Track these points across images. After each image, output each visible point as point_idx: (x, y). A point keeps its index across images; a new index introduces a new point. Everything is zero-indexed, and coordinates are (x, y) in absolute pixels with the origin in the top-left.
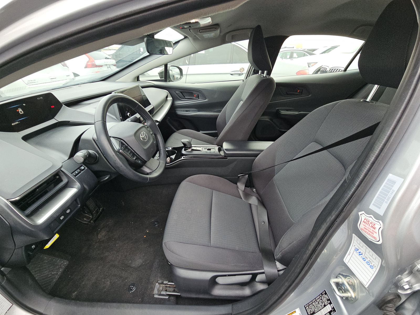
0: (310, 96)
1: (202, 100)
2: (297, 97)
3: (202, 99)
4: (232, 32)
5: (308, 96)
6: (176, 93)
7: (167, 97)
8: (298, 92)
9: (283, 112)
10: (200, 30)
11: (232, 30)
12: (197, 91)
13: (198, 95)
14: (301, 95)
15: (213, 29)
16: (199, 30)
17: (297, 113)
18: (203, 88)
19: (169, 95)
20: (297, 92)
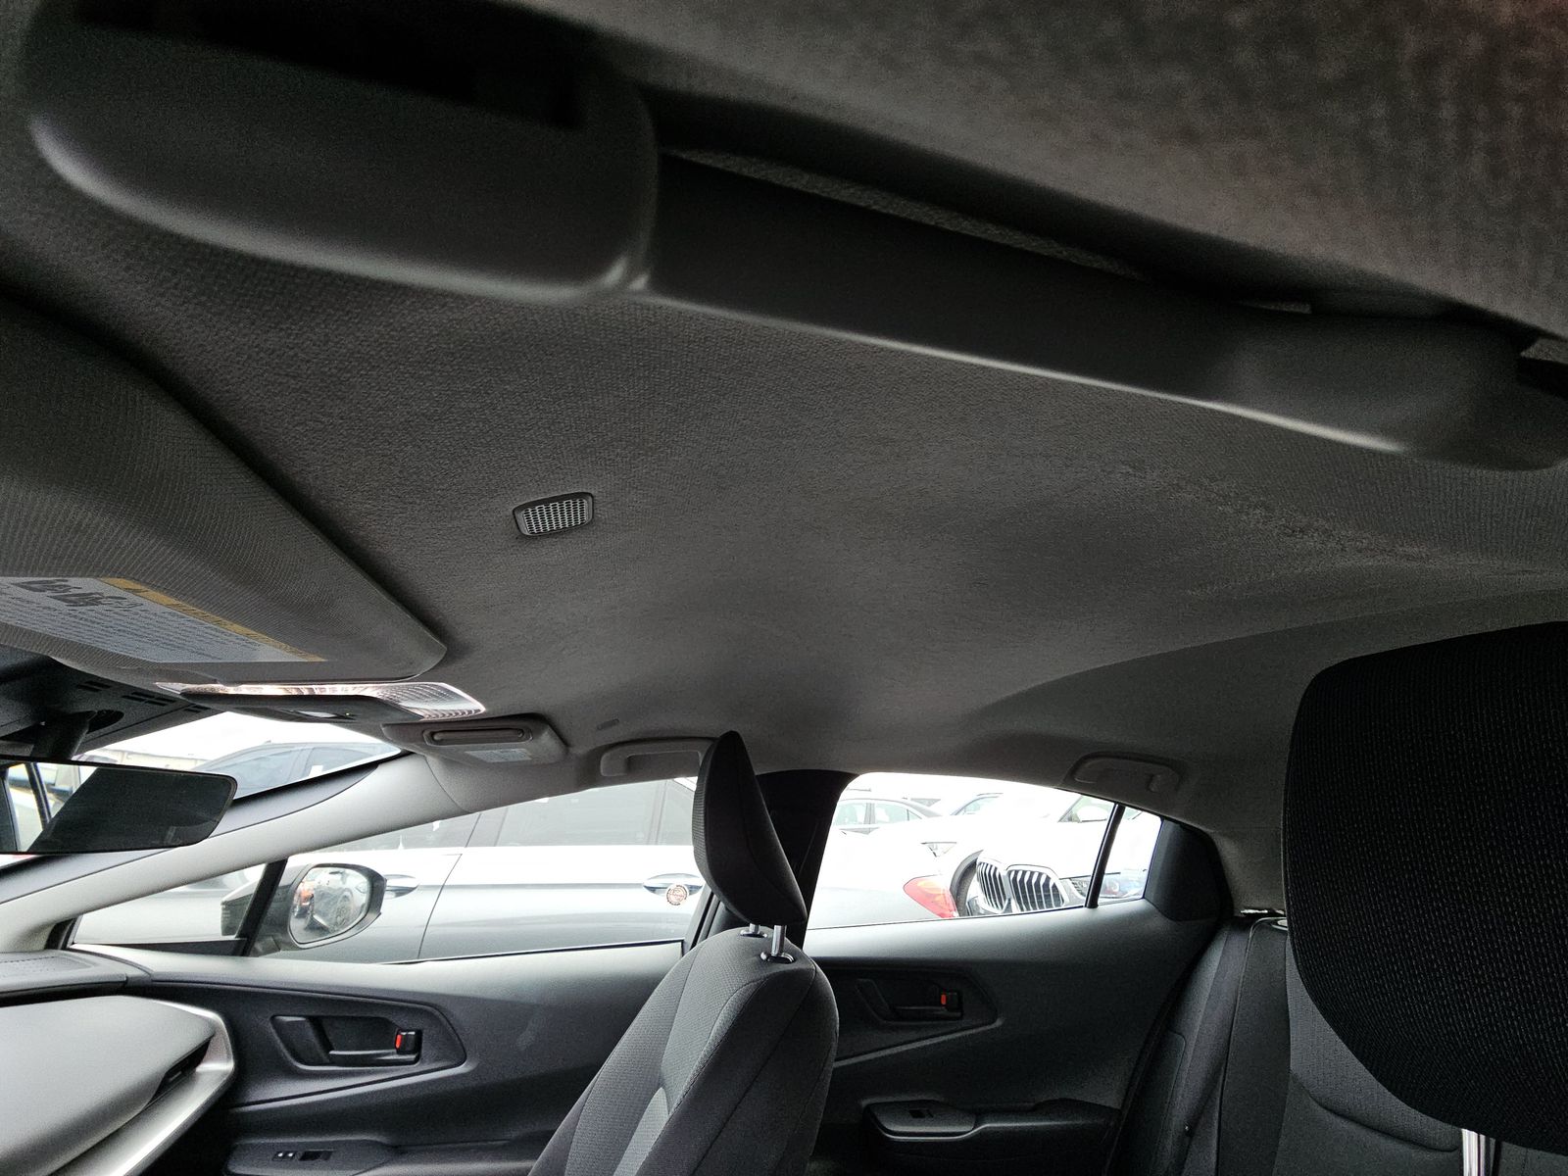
0: (998, 1023)
1: (434, 1066)
2: (945, 1030)
3: (437, 1060)
4: (626, 748)
5: (990, 1024)
6: (279, 1028)
7: (197, 1055)
8: (944, 1003)
9: (903, 1130)
10: (433, 734)
11: (626, 739)
12: (421, 1011)
13: (419, 1033)
14: (958, 1019)
15: (507, 733)
16: (427, 733)
17: (966, 1130)
18: (459, 992)
19: (224, 1041)
20: (941, 1005)
